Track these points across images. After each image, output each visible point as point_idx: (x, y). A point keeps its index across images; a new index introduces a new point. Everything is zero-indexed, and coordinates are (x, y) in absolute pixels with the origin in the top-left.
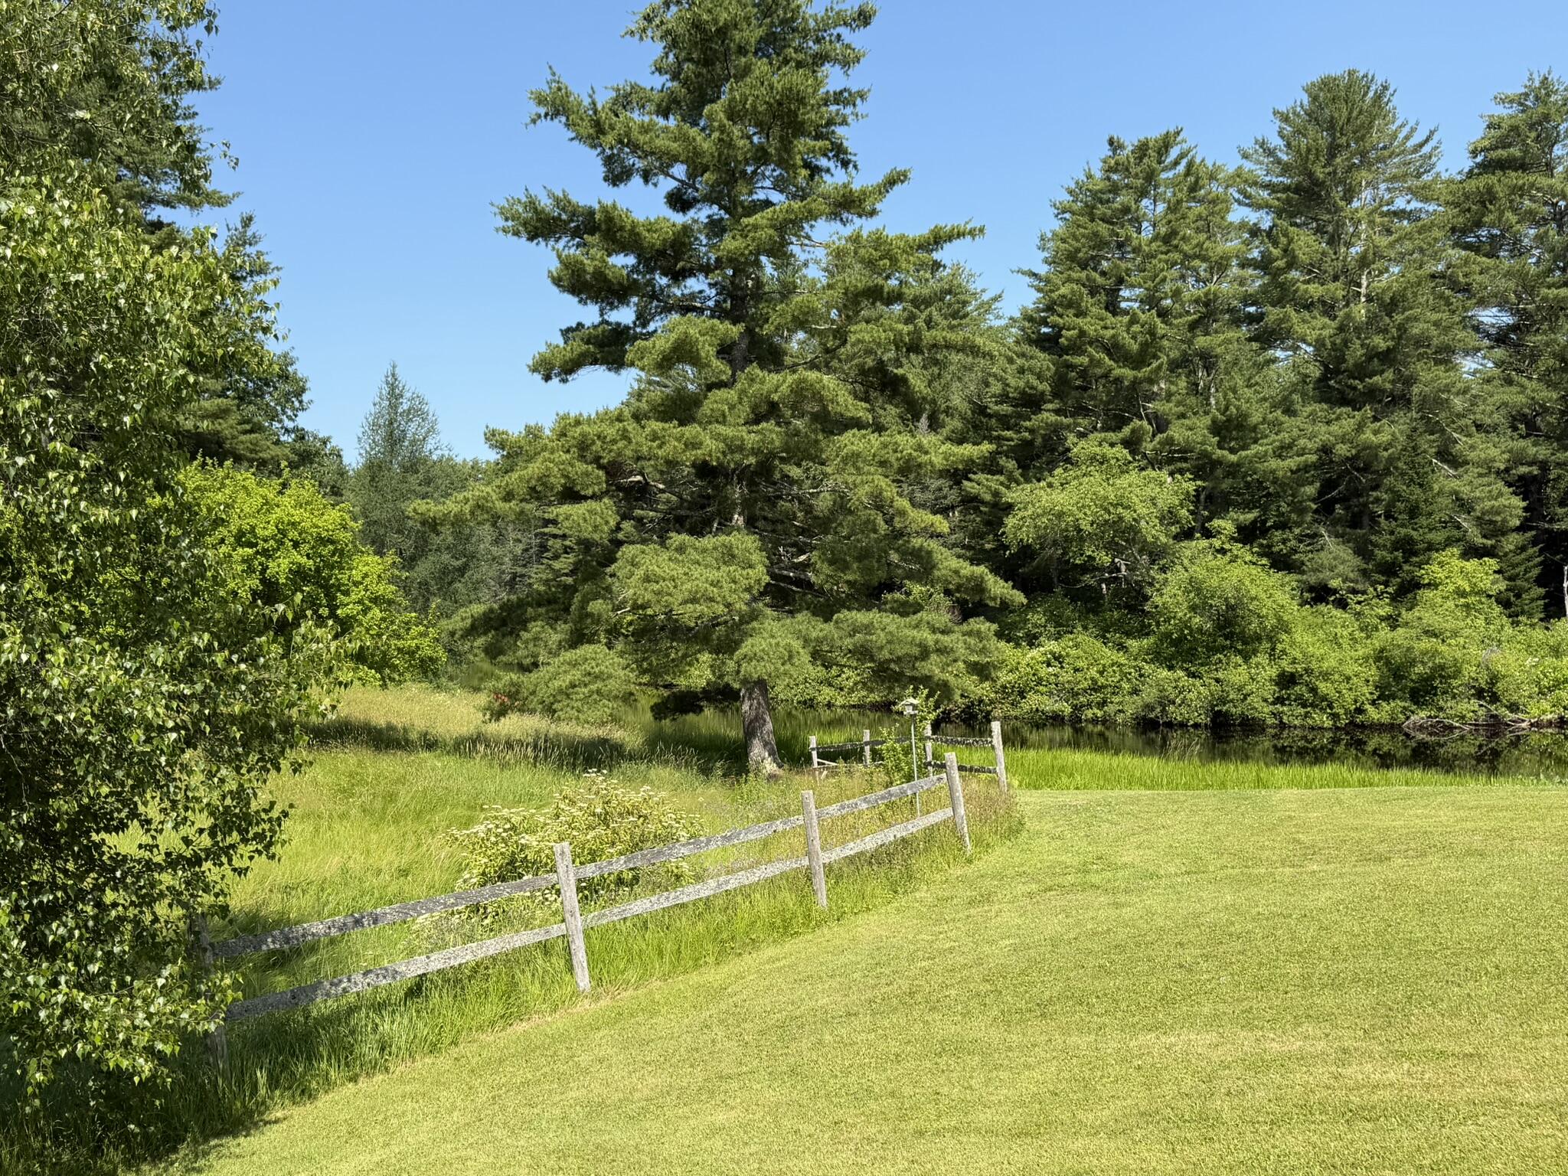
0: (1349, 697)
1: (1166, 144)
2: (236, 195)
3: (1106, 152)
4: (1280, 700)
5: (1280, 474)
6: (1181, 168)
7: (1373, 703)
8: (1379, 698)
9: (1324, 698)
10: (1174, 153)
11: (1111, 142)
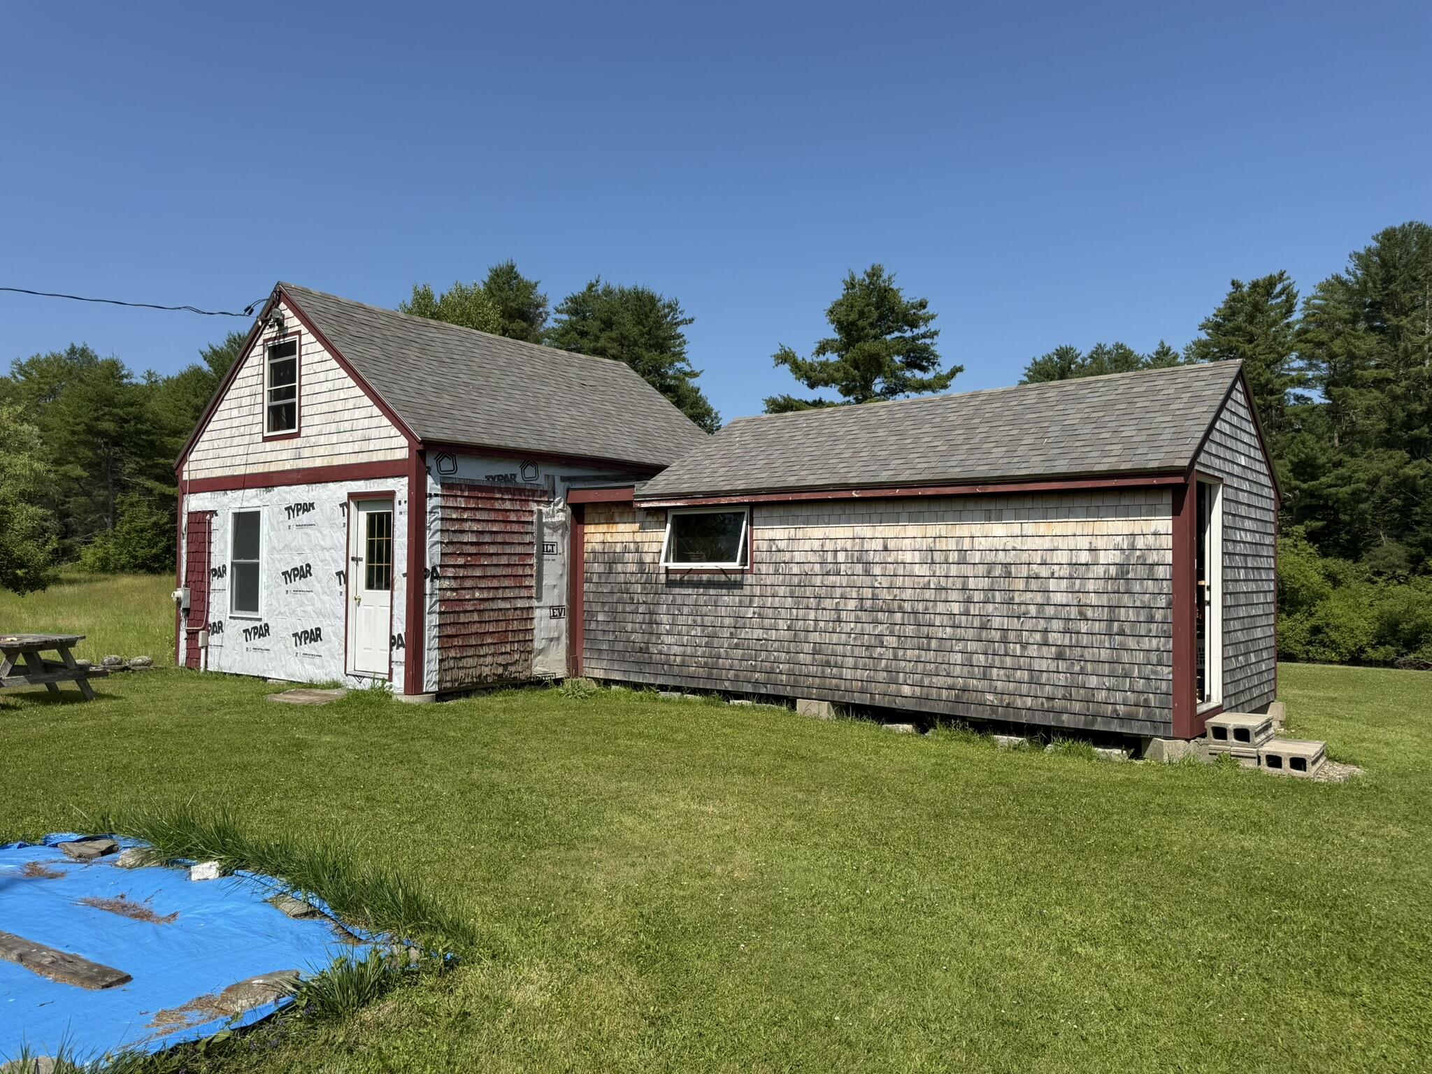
0: (1350, 643)
1: (1271, 283)
2: (702, 372)
3: (1231, 289)
4: (1310, 643)
5: (1340, 495)
6: (1284, 297)
7: (1373, 647)
8: (1377, 644)
9: (1333, 642)
10: (1279, 288)
11: (1233, 283)
